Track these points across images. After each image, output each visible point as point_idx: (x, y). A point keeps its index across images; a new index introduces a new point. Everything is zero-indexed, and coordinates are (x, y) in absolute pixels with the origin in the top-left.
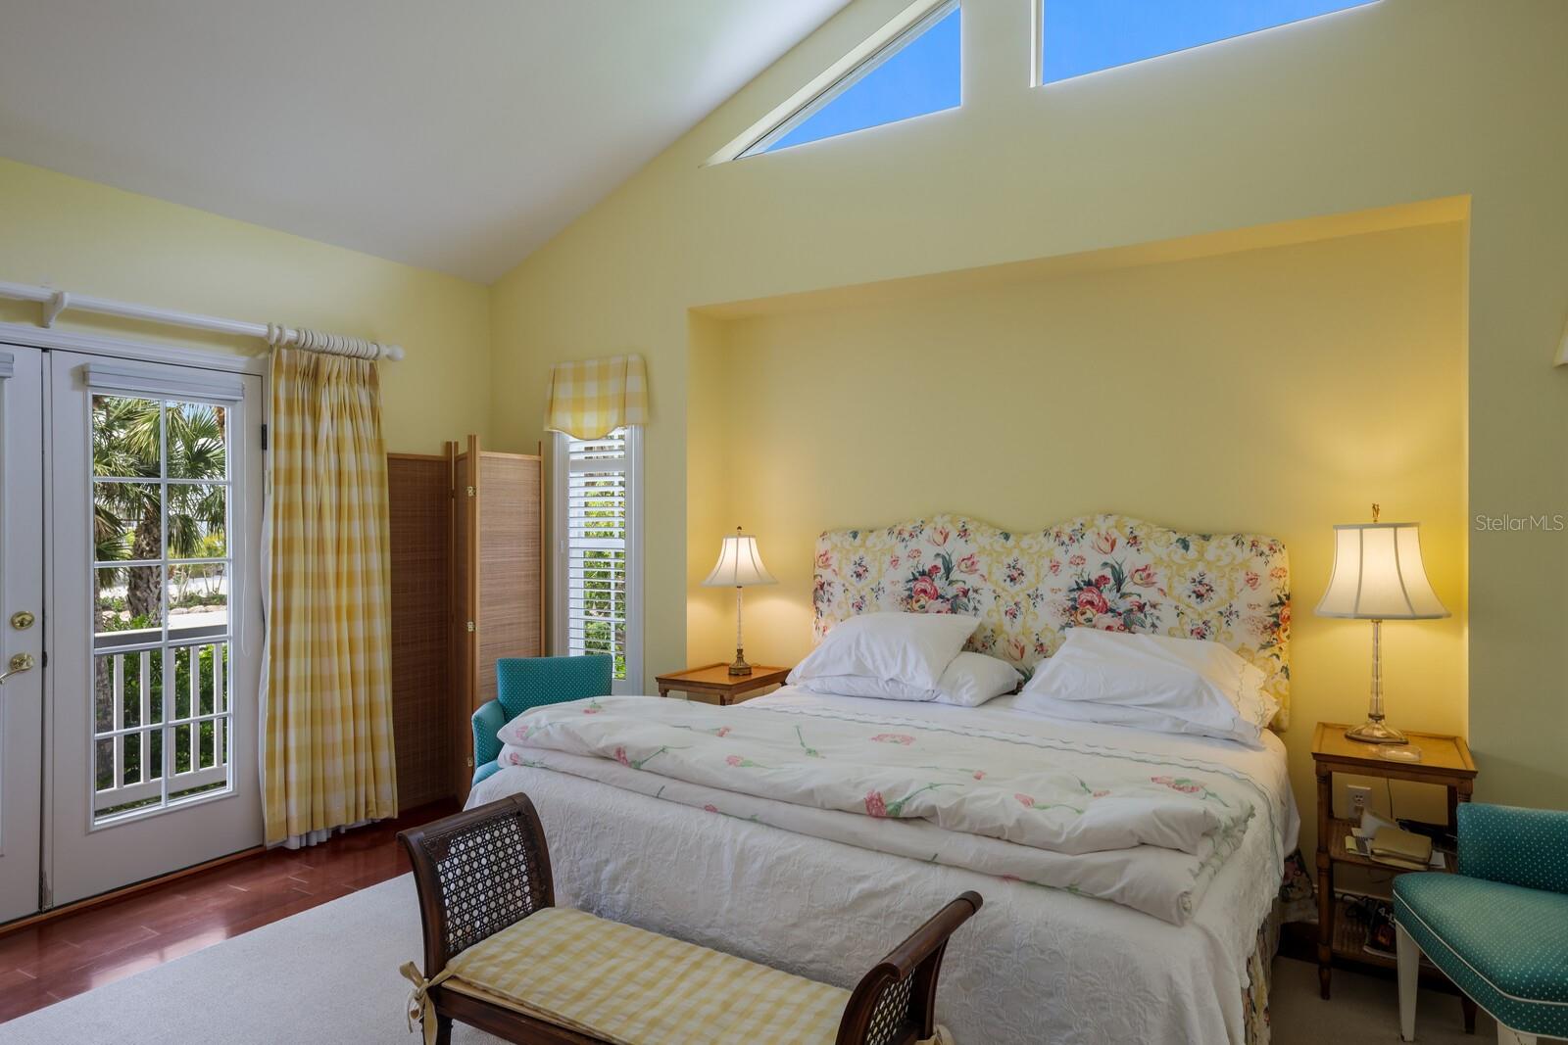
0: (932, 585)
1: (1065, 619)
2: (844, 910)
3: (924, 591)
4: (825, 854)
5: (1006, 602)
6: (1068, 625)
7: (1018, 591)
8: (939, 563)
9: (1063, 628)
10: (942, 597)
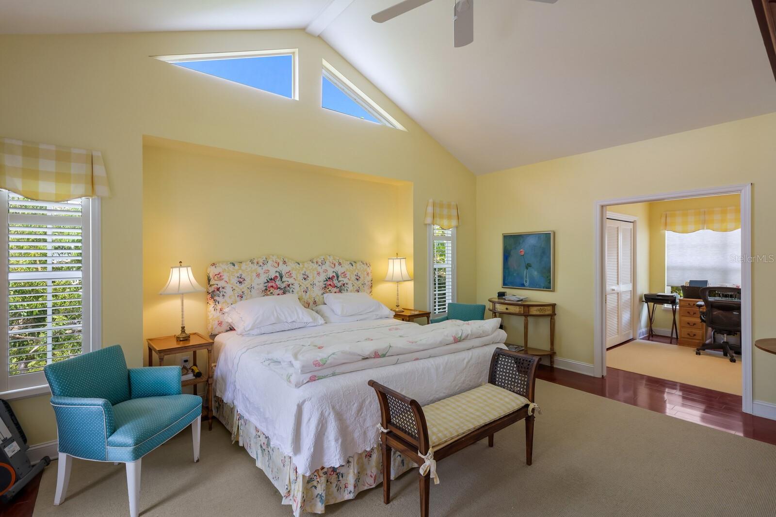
0: (275, 283)
1: (323, 291)
2: (464, 369)
3: (272, 287)
4: (452, 358)
5: (304, 287)
6: (324, 293)
7: (306, 283)
8: (277, 274)
9: (322, 294)
10: (280, 288)
